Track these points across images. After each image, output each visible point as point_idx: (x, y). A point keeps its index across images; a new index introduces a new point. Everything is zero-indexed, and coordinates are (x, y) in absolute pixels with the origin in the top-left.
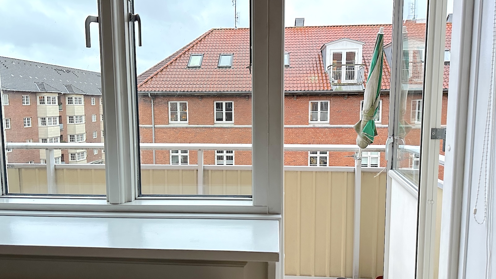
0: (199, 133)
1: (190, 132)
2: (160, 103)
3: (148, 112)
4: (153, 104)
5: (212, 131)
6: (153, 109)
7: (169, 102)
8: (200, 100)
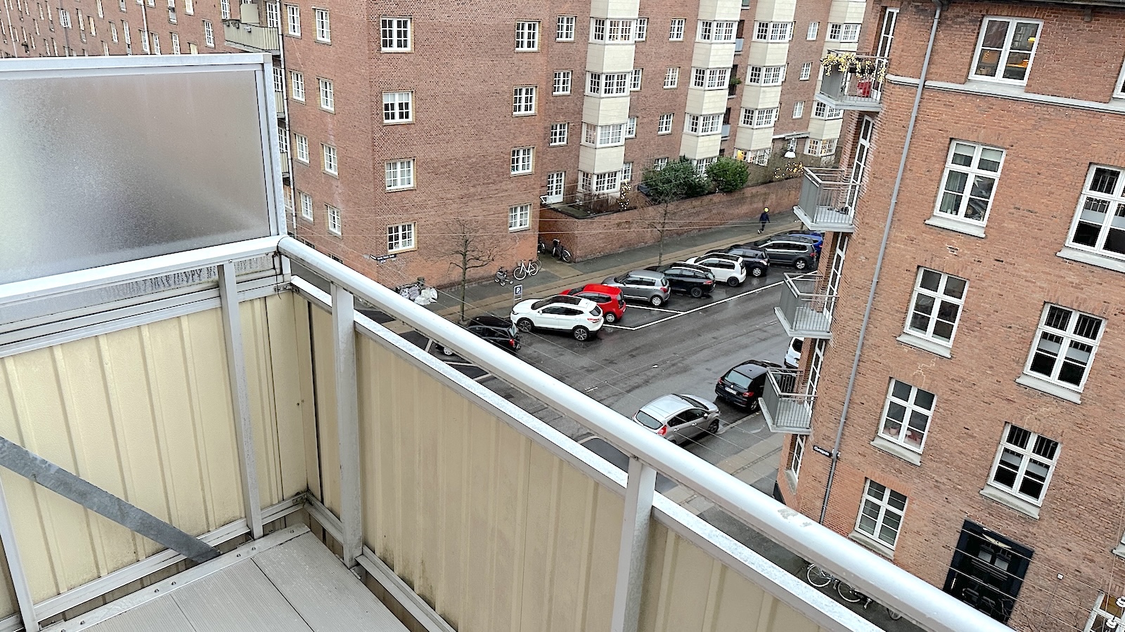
0: (1049, 120)
1: (1022, 113)
2: (959, 20)
3: (918, 42)
4: (939, 23)
5: (1094, 121)
6: (935, 36)
7: (985, 19)
8: (1087, 19)
